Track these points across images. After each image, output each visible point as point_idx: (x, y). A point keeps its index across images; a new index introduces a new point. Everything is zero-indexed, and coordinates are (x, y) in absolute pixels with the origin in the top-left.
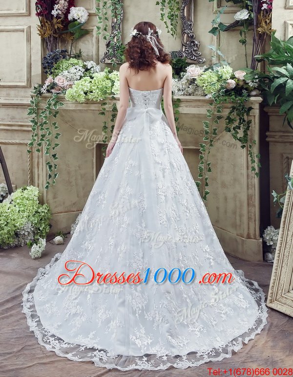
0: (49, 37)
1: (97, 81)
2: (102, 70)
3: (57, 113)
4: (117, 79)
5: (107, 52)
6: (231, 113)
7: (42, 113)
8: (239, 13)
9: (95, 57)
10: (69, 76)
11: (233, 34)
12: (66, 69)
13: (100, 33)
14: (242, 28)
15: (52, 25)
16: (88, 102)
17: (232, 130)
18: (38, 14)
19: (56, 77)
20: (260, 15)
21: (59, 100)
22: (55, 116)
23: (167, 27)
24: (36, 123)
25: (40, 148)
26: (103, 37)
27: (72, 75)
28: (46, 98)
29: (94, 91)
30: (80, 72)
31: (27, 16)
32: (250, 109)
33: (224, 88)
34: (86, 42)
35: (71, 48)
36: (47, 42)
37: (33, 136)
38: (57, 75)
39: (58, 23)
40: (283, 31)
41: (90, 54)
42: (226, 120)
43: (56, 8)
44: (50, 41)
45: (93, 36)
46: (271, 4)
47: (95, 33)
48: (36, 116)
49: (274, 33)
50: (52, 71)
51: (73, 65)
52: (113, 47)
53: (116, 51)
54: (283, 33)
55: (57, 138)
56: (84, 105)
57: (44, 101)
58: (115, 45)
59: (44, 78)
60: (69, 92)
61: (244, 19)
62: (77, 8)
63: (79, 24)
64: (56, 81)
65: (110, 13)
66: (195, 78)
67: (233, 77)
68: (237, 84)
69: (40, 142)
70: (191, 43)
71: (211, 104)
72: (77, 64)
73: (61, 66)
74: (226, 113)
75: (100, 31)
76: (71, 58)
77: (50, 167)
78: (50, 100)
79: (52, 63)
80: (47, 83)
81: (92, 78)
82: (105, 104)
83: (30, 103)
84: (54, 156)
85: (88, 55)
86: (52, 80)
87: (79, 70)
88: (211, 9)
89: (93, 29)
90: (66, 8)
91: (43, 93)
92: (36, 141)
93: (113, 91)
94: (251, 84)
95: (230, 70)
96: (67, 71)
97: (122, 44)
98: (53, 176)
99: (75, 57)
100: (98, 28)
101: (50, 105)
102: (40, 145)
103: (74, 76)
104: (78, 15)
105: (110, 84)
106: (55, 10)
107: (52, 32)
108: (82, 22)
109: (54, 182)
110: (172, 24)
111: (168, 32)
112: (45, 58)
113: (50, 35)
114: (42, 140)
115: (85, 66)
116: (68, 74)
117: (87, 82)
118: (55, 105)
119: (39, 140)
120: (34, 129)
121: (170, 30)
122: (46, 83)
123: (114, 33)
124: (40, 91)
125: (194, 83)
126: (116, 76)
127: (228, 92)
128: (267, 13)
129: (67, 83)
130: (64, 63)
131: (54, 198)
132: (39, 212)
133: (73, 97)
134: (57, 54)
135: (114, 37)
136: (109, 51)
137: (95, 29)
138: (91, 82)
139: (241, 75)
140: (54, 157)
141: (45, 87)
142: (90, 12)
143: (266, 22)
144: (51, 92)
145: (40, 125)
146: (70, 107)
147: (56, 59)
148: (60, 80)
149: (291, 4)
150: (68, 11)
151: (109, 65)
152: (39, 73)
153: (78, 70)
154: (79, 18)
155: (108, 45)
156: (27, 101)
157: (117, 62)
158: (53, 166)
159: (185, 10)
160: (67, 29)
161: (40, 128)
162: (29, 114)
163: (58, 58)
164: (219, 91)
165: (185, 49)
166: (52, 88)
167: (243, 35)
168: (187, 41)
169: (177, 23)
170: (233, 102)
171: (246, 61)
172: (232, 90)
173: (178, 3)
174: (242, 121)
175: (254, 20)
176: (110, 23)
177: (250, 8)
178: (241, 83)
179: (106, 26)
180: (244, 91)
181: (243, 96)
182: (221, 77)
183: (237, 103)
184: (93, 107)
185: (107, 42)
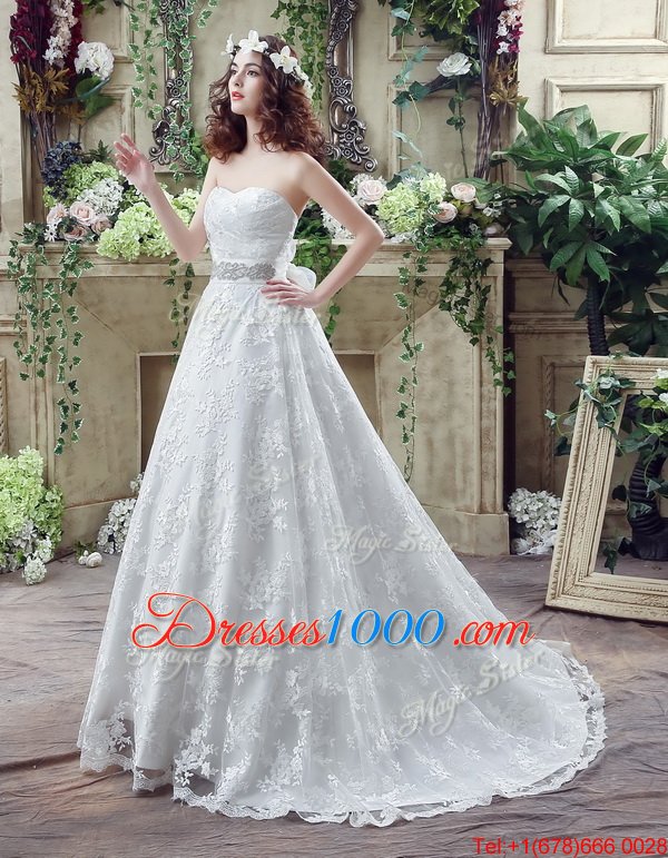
5: (158, 147)
6: (451, 271)
7: (47, 286)
8: (447, 61)
11: (431, 104)
13: (141, 104)
17: (453, 307)
18: (16, 58)
20: (493, 66)
21: (80, 256)
22: (71, 293)
25: (43, 367)
26: (146, 112)
27: (102, 199)
32: (488, 262)
33: (431, 222)
35: (79, 139)
39: (57, 79)
40: (542, 100)
42: (442, 285)
43: (54, 45)
46: (516, 42)
47: (126, 103)
49: (523, 104)
54: (541, 104)
61: (460, 73)
62: (94, 45)
64: (74, 213)
67: (449, 198)
68: (459, 213)
70: (351, 126)
71: (407, 256)
74: (438, 270)
75: (141, 98)
77: (65, 409)
84: (72, 385)
86: (66, 212)
88: (384, 52)
89: (123, 95)
90: (68, 43)
94: (488, 212)
95: (442, 182)
98: (70, 425)
100: (137, 92)
104: (96, 61)
106: (52, 50)
109: (74, 438)
114: (48, 349)
115: (122, 181)
116: (95, 196)
120: (35, 326)
122: (53, 220)
123: (174, 102)
124: (42, 238)
126: (192, 201)
127: (441, 229)
128: (507, 61)
129: (96, 219)
130: (84, 174)
131: (68, 474)
136: (161, 144)
137: (131, 93)
138: (149, 213)
139: (466, 192)
140: (72, 388)
142: (119, 54)
143: (505, 80)
148: (81, 211)
149: (557, 44)
150: (72, 53)
151: (165, 176)
152: (18, 198)
154: (97, 69)
158: (70, 407)
159: (336, 53)
160: (74, 95)
164: (422, 227)
165: (339, 138)
167: (457, 109)
168: (341, 121)
169: (322, 81)
170: (453, 249)
171: (465, 164)
172: (450, 224)
173: (321, 37)
174: (472, 288)
175: (480, 76)
176: (160, 82)
177: (472, 51)
178: (466, 210)
179: (154, 86)
180: (473, 227)
181: (472, 237)
182: (427, 198)
183: (464, 251)
184: (150, 270)
185: (155, 125)
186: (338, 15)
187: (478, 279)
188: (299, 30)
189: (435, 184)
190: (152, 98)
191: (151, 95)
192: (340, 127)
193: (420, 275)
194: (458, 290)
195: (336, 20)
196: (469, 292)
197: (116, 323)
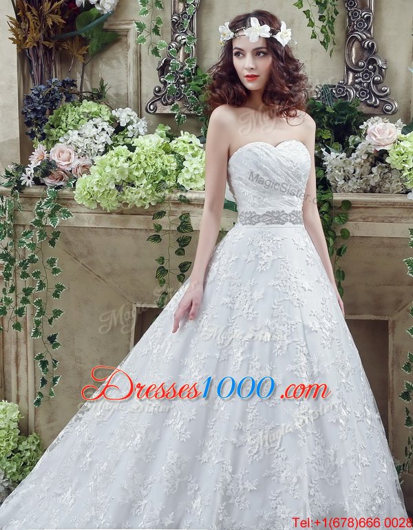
0: (34, 47)
1: (142, 157)
2: (151, 131)
3: (56, 234)
4: (190, 152)
5: (162, 86)
9: (132, 97)
10: (82, 143)
12: (75, 128)
13: (143, 40)
15: (41, 17)
16: (125, 211)
19: (53, 146)
21: (61, 203)
22: (52, 243)
23: (311, 24)
24: (12, 261)
25: (20, 319)
26: (151, 49)
27: (88, 141)
28: (31, 198)
29: (137, 183)
30: (104, 134)
34: (114, 63)
35: (82, 77)
36: (30, 61)
37: (4, 290)
38: (55, 142)
39: (52, 12)
41: (123, 92)
44: (37, 58)
45: (128, 47)
47: (132, 40)
48: (11, 244)
50: (45, 131)
51: (90, 116)
52: (175, 74)
53: (184, 83)
55: (57, 296)
56: (115, 216)
57: (27, 207)
58: (182, 68)
59: (26, 151)
60: (83, 182)
63: (100, 15)
64: (54, 156)
66: (385, 148)
69: (21, 306)
70: (369, 64)
72: (97, 115)
73: (64, 118)
75: (144, 34)
76: (85, 101)
77: (44, 364)
78: (40, 203)
79: (44, 113)
80: (35, 161)
81: (132, 149)
82: (161, 214)
84: (52, 339)
85: (117, 95)
86: (46, 155)
87: (103, 130)
89: (128, 30)
91: (25, 185)
92: (13, 305)
93: (180, 181)
96: (76, 132)
97: (197, 67)
98: (50, 380)
99: (91, 98)
100: (141, 27)
101: (41, 215)
103: (93, 145)
105: (174, 165)
107: (40, 35)
108: (105, 12)
109: (51, 394)
110: (321, 18)
111: (314, 36)
112: (28, 98)
113: (38, 43)
114: (25, 301)
115: (114, 121)
116: (80, 139)
117: (122, 159)
118: (52, 215)
119: (19, 300)
120: (7, 276)
121: (318, 31)
122: (33, 162)
123: (179, 38)
124: (19, 182)
125: (383, 161)
126: (188, 146)
129: (78, 162)
130: (70, 113)
133: (91, 196)
134: (54, 90)
135: (178, 49)
136: (165, 83)
137: (133, 28)
138: (130, 159)
140: (52, 342)
141: (30, 171)
144: (44, 184)
145: (21, 265)
146: (84, 221)
147: (52, 102)
148: (63, 154)
151: (166, 118)
152: (15, 138)
153: (100, 128)
155: (163, 70)
157: (187, 112)
158: (50, 362)
160: (74, 29)
161: (20, 272)
163: (57, 100)
165: (355, 78)
166: (46, 173)
168: (359, 59)
169: (336, 13)
176: (167, 16)
179: (159, 21)
184: (135, 222)
185: (160, 62)
190: (157, 33)
191: (156, 31)
192: (357, 65)
197: (108, 274)
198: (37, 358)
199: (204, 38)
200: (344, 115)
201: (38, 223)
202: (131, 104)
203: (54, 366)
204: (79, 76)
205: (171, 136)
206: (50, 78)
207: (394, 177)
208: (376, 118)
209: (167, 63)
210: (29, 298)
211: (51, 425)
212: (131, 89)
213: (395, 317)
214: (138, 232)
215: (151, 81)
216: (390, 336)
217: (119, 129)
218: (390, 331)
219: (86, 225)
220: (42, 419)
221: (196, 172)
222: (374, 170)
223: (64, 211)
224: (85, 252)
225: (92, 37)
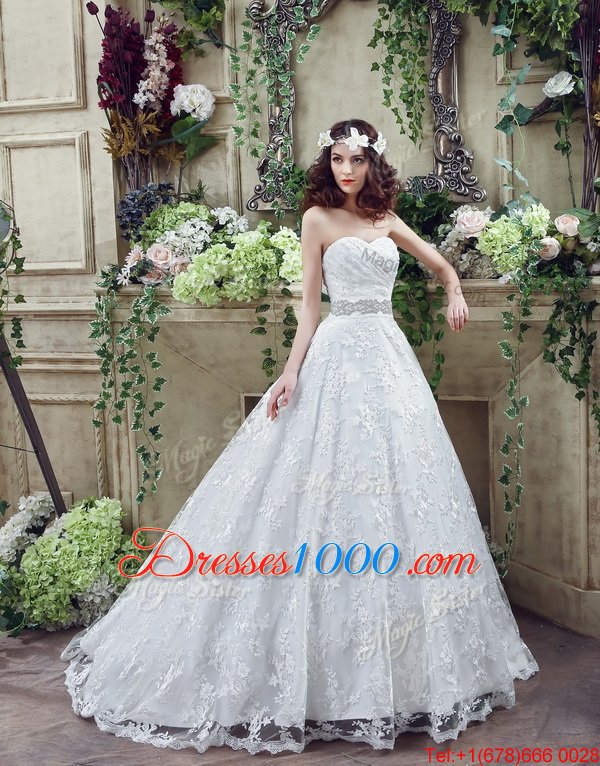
0: (129, 155)
1: (242, 254)
2: (252, 227)
3: (156, 330)
4: (290, 245)
5: (262, 184)
6: (554, 317)
7: (123, 331)
8: (552, 81)
9: (232, 196)
10: (179, 243)
11: (540, 129)
12: (172, 228)
13: (242, 143)
14: (558, 116)
15: (136, 127)
16: (225, 304)
17: (557, 356)
18: (104, 104)
19: (150, 246)
21: (159, 300)
22: (151, 338)
23: (400, 121)
24: (110, 357)
25: (121, 413)
26: (250, 150)
27: (185, 240)
28: (129, 296)
29: (237, 279)
30: (203, 233)
31: (81, 109)
32: (593, 305)
33: (535, 259)
34: (213, 165)
35: (180, 180)
36: (126, 168)
37: (104, 384)
38: (151, 243)
39: (148, 122)
41: (223, 192)
42: (545, 333)
43: (143, 89)
44: (133, 165)
45: (226, 150)
47: (230, 143)
48: (108, 341)
50: (141, 233)
51: (186, 217)
52: (274, 174)
53: (283, 181)
55: (159, 389)
56: (215, 310)
57: (124, 304)
58: (280, 167)
59: (123, 251)
60: (181, 281)
61: (564, 93)
62: (190, 87)
63: (196, 122)
64: (150, 256)
65: (264, 96)
66: (475, 236)
67: (552, 232)
68: (563, 248)
69: (121, 399)
70: (456, 155)
71: (510, 298)
72: (195, 215)
73: (160, 220)
74: (541, 314)
75: (242, 137)
76: (182, 203)
77: (146, 456)
78: (138, 301)
79: (139, 215)
80: (131, 261)
81: (231, 246)
82: (265, 307)
83: (94, 308)
84: (154, 431)
85: (217, 194)
86: (142, 255)
87: (201, 229)
88: (492, 76)
89: (226, 135)
90: (164, 87)
91: (121, 284)
92: (112, 399)
93: (282, 274)
94: (592, 247)
95: (545, 214)
96: (173, 232)
97: (294, 165)
98: (152, 474)
99: (190, 199)
100: (238, 131)
101: (138, 312)
102: (120, 406)
103: (191, 244)
104: (192, 103)
105: (274, 260)
106: (141, 94)
107: (136, 144)
108: (202, 119)
109: (154, 488)
110: (409, 115)
111: (403, 132)
112: (123, 203)
113: (133, 151)
114: (124, 394)
115: (212, 220)
116: (177, 238)
117: (221, 256)
118: (150, 312)
119: (119, 394)
120: (105, 372)
121: (406, 127)
122: (129, 263)
123: (277, 140)
124: (115, 282)
125: (474, 248)
126: (286, 239)
127: (544, 267)
129: (175, 261)
130: (167, 215)
132: (123, 552)
133: (190, 291)
134: (149, 194)
135: (276, 150)
136: (265, 182)
137: (231, 132)
138: (229, 256)
139: (569, 224)
140: (154, 434)
141: (126, 271)
142: (219, 94)
144: (141, 283)
145: (119, 360)
146: (184, 316)
147: (148, 205)
148: (159, 253)
150: (170, 95)
151: (267, 214)
152: (113, 239)
153: (198, 228)
154: (194, 110)
155: (262, 170)
156: (89, 304)
157: (287, 208)
158: (153, 454)
159: (439, 80)
160: (170, 136)
161: (119, 367)
162: (92, 336)
163: (152, 203)
164: (525, 266)
165: (444, 169)
166: (143, 273)
167: (563, 132)
168: (447, 151)
169: (423, 110)
170: (556, 290)
171: (572, 192)
172: (554, 261)
173: (422, 64)
174: (577, 334)
175: (584, 95)
176: (264, 120)
177: (575, 68)
178: (570, 245)
179: (257, 125)
180: (578, 264)
181: (577, 276)
182: (529, 232)
183: (567, 292)
184: (237, 316)
185: (259, 163)
186: (441, 40)
187: (584, 325)
188: (398, 58)
189: (537, 216)
190: (256, 136)
192: (445, 156)
193: (524, 319)
194: (562, 338)
195: (439, 45)
196: (574, 340)
197: (212, 366)
198: (139, 451)
199: (300, 137)
200: (434, 207)
201: (135, 320)
202: (232, 203)
203: (157, 459)
204: (177, 178)
205: (272, 231)
206: (147, 182)
207: (485, 262)
208: (466, 206)
209: (266, 162)
210: (129, 391)
211: (156, 522)
212: (231, 188)
213: (495, 398)
214: (242, 325)
215: (251, 181)
216: (490, 417)
217: (218, 228)
218: (490, 412)
219: (187, 320)
220: (147, 516)
221: (296, 265)
222: (464, 256)
223: (163, 308)
224: (187, 345)
225: (189, 142)
